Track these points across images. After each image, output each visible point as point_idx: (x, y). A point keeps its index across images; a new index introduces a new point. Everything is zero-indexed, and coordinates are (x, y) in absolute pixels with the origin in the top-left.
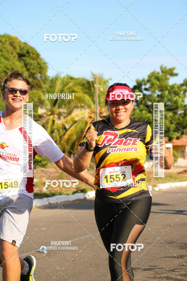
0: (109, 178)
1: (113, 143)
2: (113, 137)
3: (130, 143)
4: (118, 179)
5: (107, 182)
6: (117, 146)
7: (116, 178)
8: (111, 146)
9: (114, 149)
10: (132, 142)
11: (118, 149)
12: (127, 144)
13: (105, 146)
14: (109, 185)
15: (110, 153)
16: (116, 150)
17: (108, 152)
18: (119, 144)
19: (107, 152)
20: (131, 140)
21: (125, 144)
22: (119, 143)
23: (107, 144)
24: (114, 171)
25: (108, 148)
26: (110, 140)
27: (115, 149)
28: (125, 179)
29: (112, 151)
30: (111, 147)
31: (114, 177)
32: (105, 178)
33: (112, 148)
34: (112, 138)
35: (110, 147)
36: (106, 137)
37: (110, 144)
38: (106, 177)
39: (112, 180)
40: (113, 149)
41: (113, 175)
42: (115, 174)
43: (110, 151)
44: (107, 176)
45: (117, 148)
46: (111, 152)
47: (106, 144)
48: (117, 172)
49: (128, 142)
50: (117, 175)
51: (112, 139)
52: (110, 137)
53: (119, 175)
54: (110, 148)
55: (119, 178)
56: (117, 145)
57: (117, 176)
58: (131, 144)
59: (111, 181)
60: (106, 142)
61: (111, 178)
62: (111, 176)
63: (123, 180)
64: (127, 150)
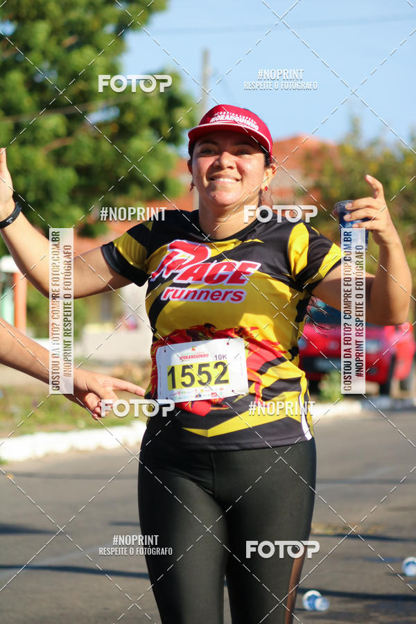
0: (178, 372)
3: (227, 276)
4: (204, 378)
5: (174, 386)
6: (189, 284)
7: (200, 373)
8: (175, 280)
9: (180, 290)
10: (231, 273)
12: (216, 278)
14: (177, 396)
15: (169, 300)
16: (185, 294)
17: (164, 297)
18: (195, 278)
19: (162, 299)
22: (195, 272)
23: (167, 273)
24: (193, 353)
25: (165, 287)
28: (223, 378)
29: (173, 297)
30: (175, 285)
31: (195, 371)
32: (168, 374)
33: (175, 288)
37: (173, 276)
38: (172, 371)
39: (187, 380)
40: (177, 291)
42: (195, 363)
44: (173, 368)
45: (187, 290)
46: (171, 298)
47: (164, 276)
48: (201, 356)
49: (221, 272)
50: (201, 366)
53: (207, 365)
54: (171, 288)
55: (208, 373)
56: (190, 280)
57: (204, 369)
58: (228, 279)
59: (183, 384)
61: (184, 375)
62: (184, 367)
63: (218, 381)
64: (212, 298)
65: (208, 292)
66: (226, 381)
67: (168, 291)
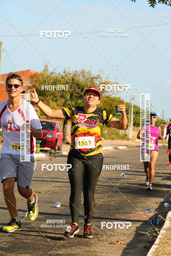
0: (81, 143)
1: (83, 121)
2: (83, 118)
3: (93, 123)
4: (86, 144)
5: (80, 145)
8: (81, 123)
10: (94, 122)
12: (91, 123)
13: (78, 123)
14: (81, 147)
15: (80, 127)
19: (79, 126)
21: (89, 123)
23: (79, 121)
24: (84, 139)
26: (81, 120)
28: (90, 144)
30: (81, 124)
31: (84, 143)
35: (80, 123)
36: (79, 117)
37: (81, 122)
38: (79, 142)
39: (83, 144)
41: (84, 142)
42: (85, 141)
43: (81, 126)
45: (84, 125)
47: (79, 122)
48: (86, 139)
49: (92, 122)
50: (86, 142)
51: (82, 119)
52: (82, 117)
56: (85, 123)
65: (89, 126)
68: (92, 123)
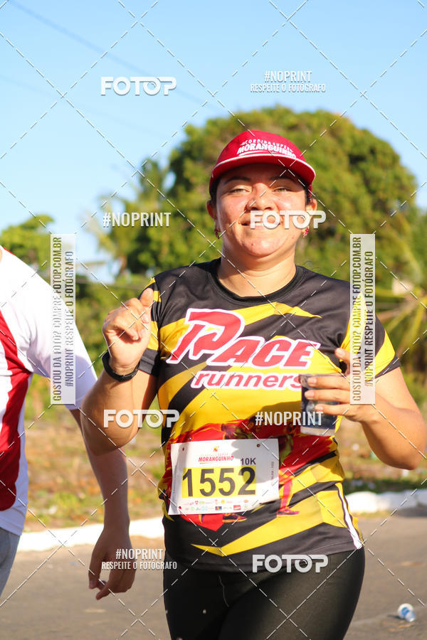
0: (196, 477)
1: (217, 353)
2: (219, 330)
3: (282, 357)
4: (226, 486)
5: (190, 494)
6: (229, 367)
7: (222, 480)
8: (209, 362)
9: (218, 374)
10: (287, 354)
11: (232, 377)
12: (267, 359)
13: (188, 363)
14: (195, 506)
15: (203, 387)
16: (225, 380)
17: (197, 383)
18: (239, 359)
19: (193, 386)
20: (285, 347)
21: (259, 361)
22: (239, 353)
23: (195, 354)
24: (215, 454)
25: (197, 371)
26: (206, 342)
27: (222, 377)
28: (251, 487)
29: (210, 383)
30: (208, 368)
31: (216, 477)
32: (184, 478)
33: (211, 373)
34: (214, 334)
35: (202, 365)
36: (197, 329)
37: (205, 357)
38: (188, 475)
39: (207, 487)
40: (213, 376)
41: (211, 471)
42: (217, 466)
43: (205, 381)
44: (190, 471)
45: (228, 374)
46: (206, 385)
47: (191, 357)
49: (274, 352)
50: (223, 471)
51: (215, 339)
52: (209, 328)
53: (231, 470)
54: (205, 373)
55: (231, 481)
56: (231, 362)
57: (226, 475)
58: (284, 361)
59: (203, 492)
60: (191, 347)
61: (203, 480)
62: (204, 472)
63: (243, 492)
64: (265, 384)
65: (259, 378)
66: (253, 492)
67: (202, 376)
68: (276, 360)
